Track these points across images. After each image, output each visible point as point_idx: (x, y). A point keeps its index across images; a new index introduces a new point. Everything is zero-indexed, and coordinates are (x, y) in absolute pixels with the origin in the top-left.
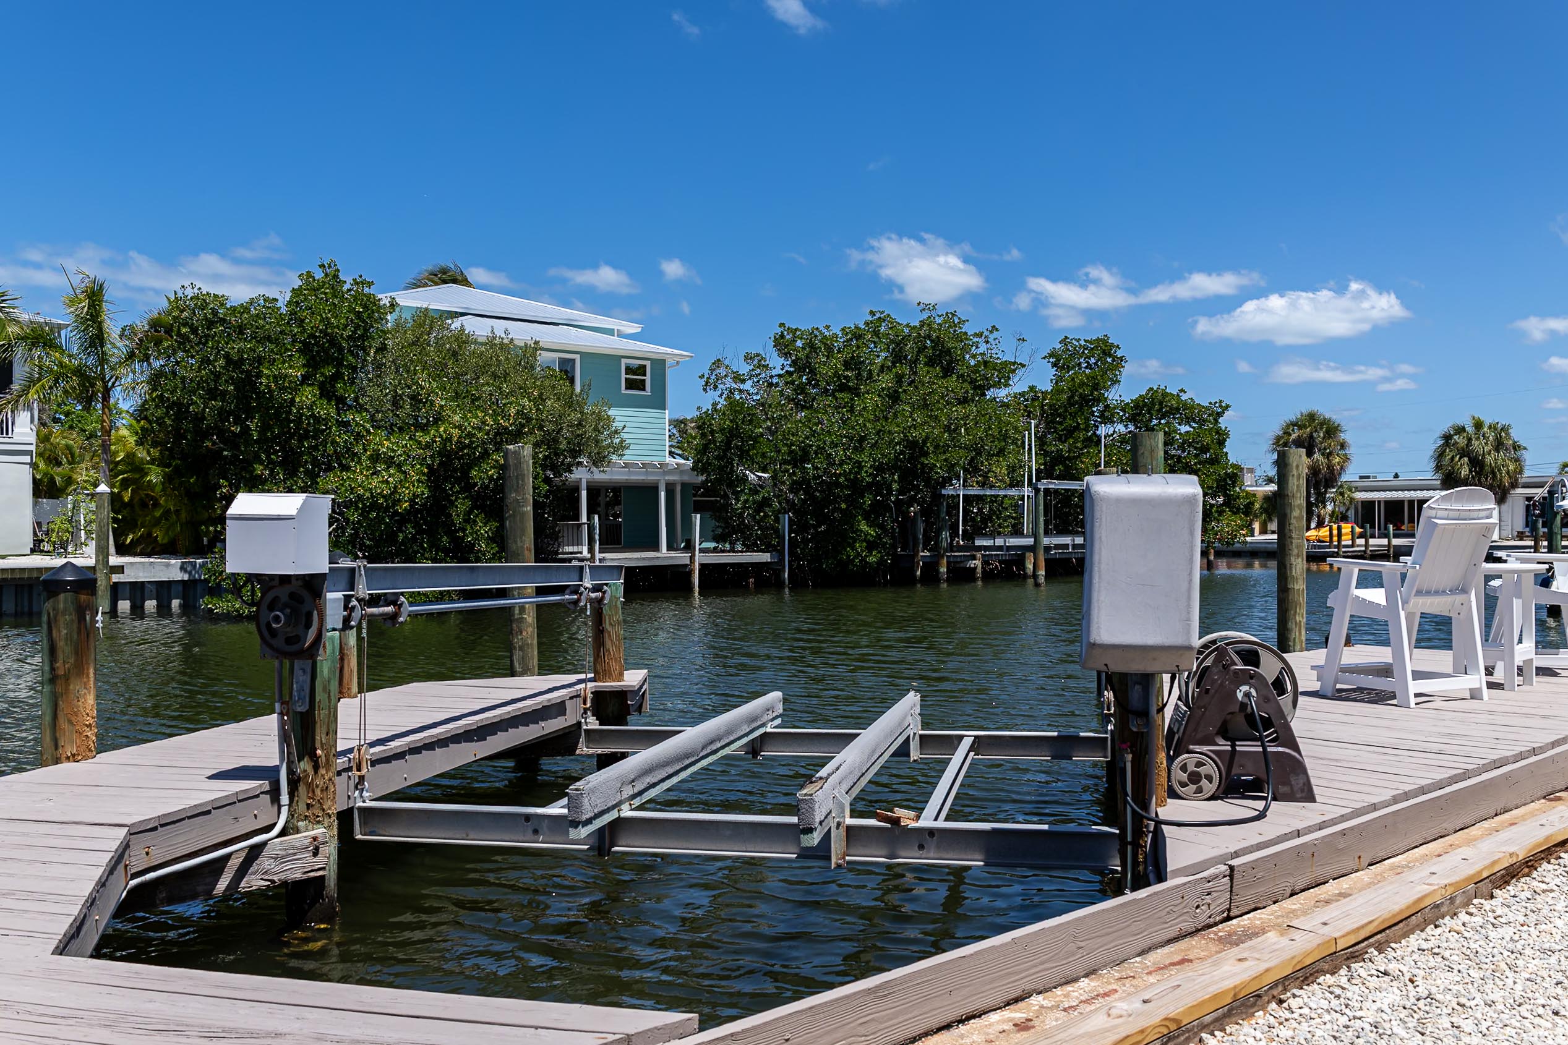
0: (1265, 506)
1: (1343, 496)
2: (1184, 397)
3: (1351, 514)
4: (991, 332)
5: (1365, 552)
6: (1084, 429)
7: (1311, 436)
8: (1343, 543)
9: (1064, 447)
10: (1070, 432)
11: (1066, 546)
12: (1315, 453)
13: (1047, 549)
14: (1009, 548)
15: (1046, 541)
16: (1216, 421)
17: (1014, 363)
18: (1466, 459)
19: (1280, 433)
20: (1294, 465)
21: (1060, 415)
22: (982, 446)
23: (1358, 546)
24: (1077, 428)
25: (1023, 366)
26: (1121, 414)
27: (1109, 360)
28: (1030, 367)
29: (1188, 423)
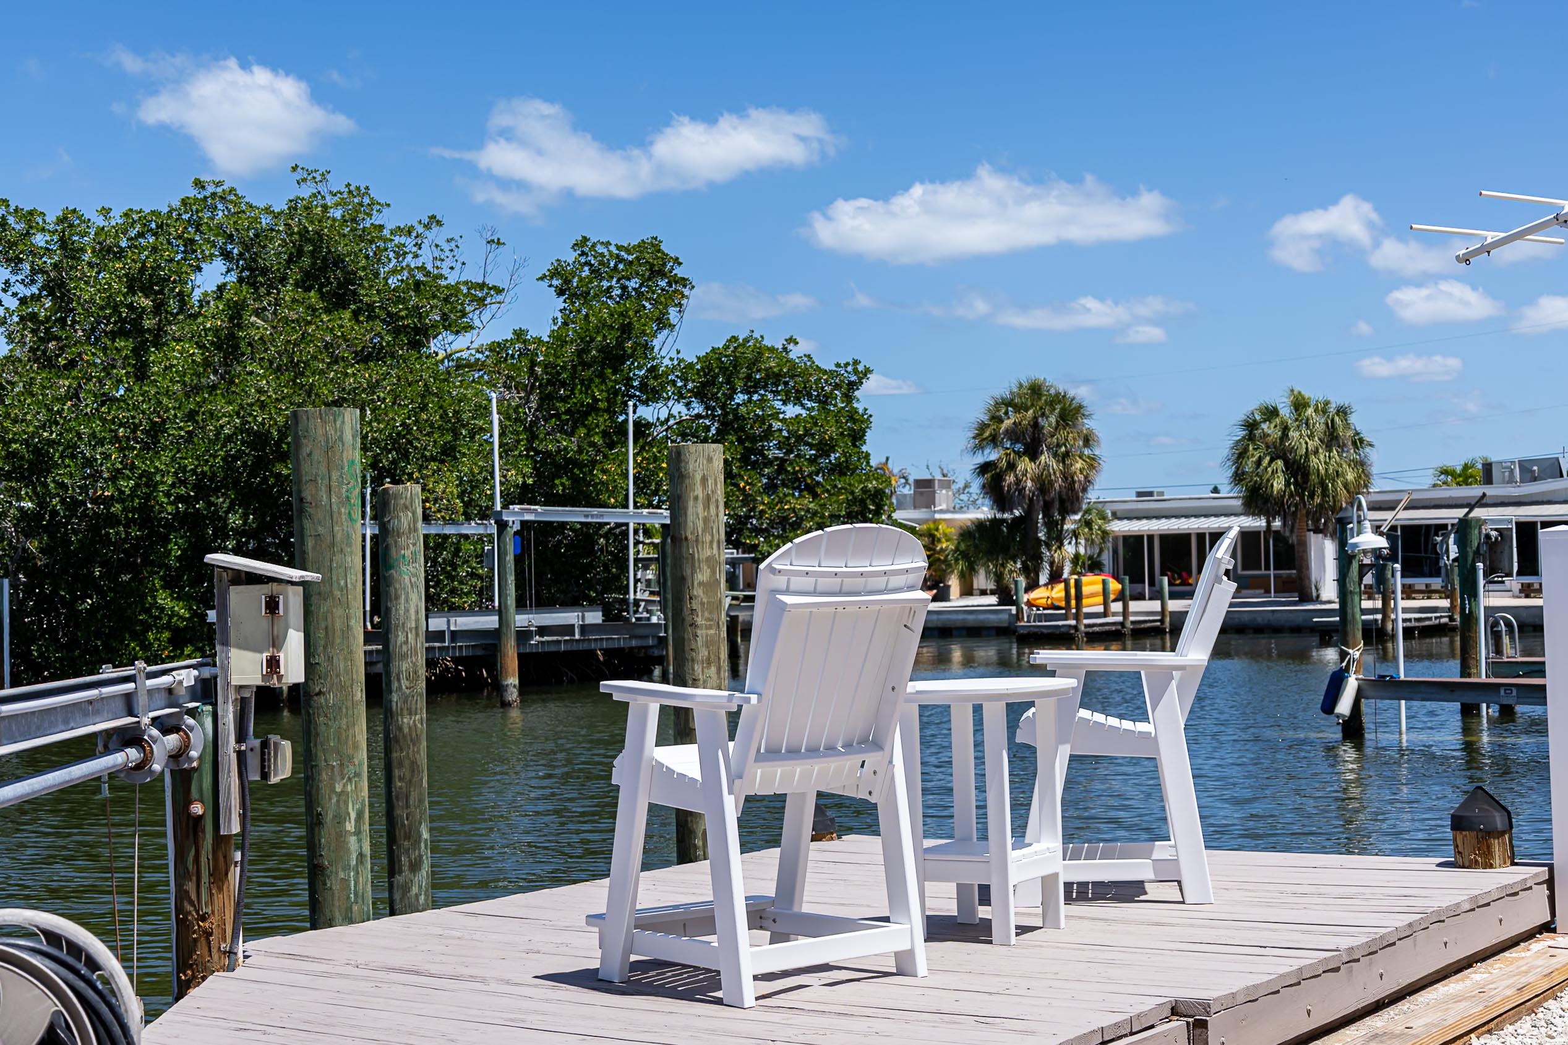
0: (963, 547)
1: (1091, 529)
2: (795, 353)
3: (1106, 558)
4: (427, 227)
5: (1122, 624)
6: (607, 410)
7: (1035, 425)
8: (1085, 610)
9: (571, 444)
10: (580, 416)
11: (568, 629)
12: (1042, 452)
13: (523, 635)
14: (455, 635)
15: (521, 620)
16: (848, 398)
17: (482, 286)
18: (1280, 463)
19: (985, 418)
20: (698, 477)
21: (563, 384)
22: (410, 442)
23: (1114, 614)
24: (593, 408)
25: (499, 291)
26: (680, 384)
27: (663, 283)
28: (512, 293)
29: (798, 401)
